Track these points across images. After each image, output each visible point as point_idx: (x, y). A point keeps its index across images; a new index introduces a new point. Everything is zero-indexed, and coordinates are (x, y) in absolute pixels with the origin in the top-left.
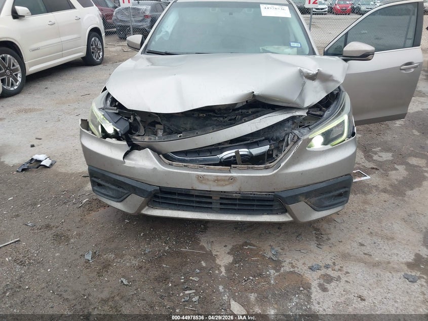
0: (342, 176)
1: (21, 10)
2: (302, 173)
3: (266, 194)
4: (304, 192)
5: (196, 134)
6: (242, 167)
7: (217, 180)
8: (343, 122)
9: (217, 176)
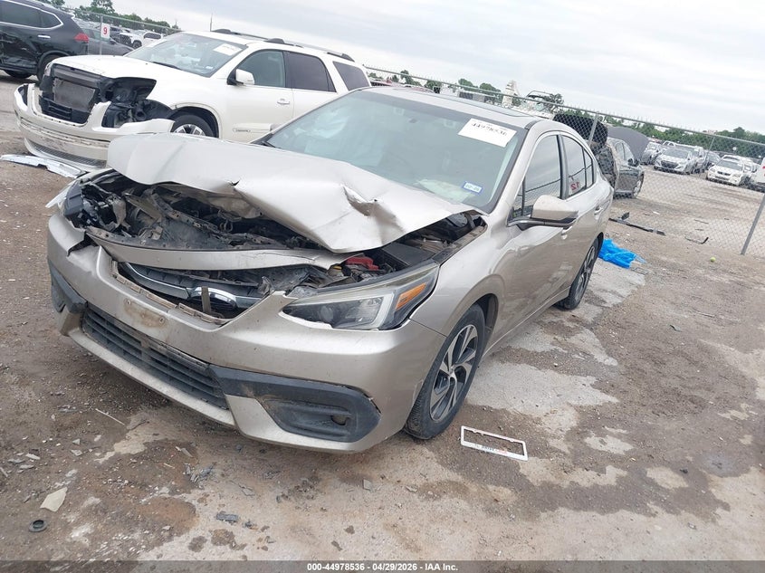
0: (337, 385)
1: (242, 75)
2: (256, 348)
3: (197, 363)
4: (250, 380)
5: (162, 247)
6: (189, 311)
7: (145, 314)
8: (379, 301)
9: (147, 309)
